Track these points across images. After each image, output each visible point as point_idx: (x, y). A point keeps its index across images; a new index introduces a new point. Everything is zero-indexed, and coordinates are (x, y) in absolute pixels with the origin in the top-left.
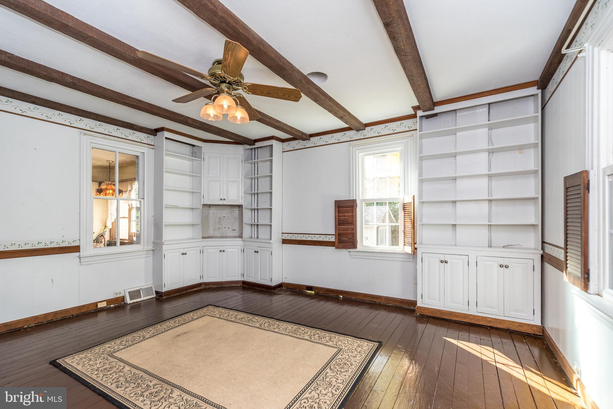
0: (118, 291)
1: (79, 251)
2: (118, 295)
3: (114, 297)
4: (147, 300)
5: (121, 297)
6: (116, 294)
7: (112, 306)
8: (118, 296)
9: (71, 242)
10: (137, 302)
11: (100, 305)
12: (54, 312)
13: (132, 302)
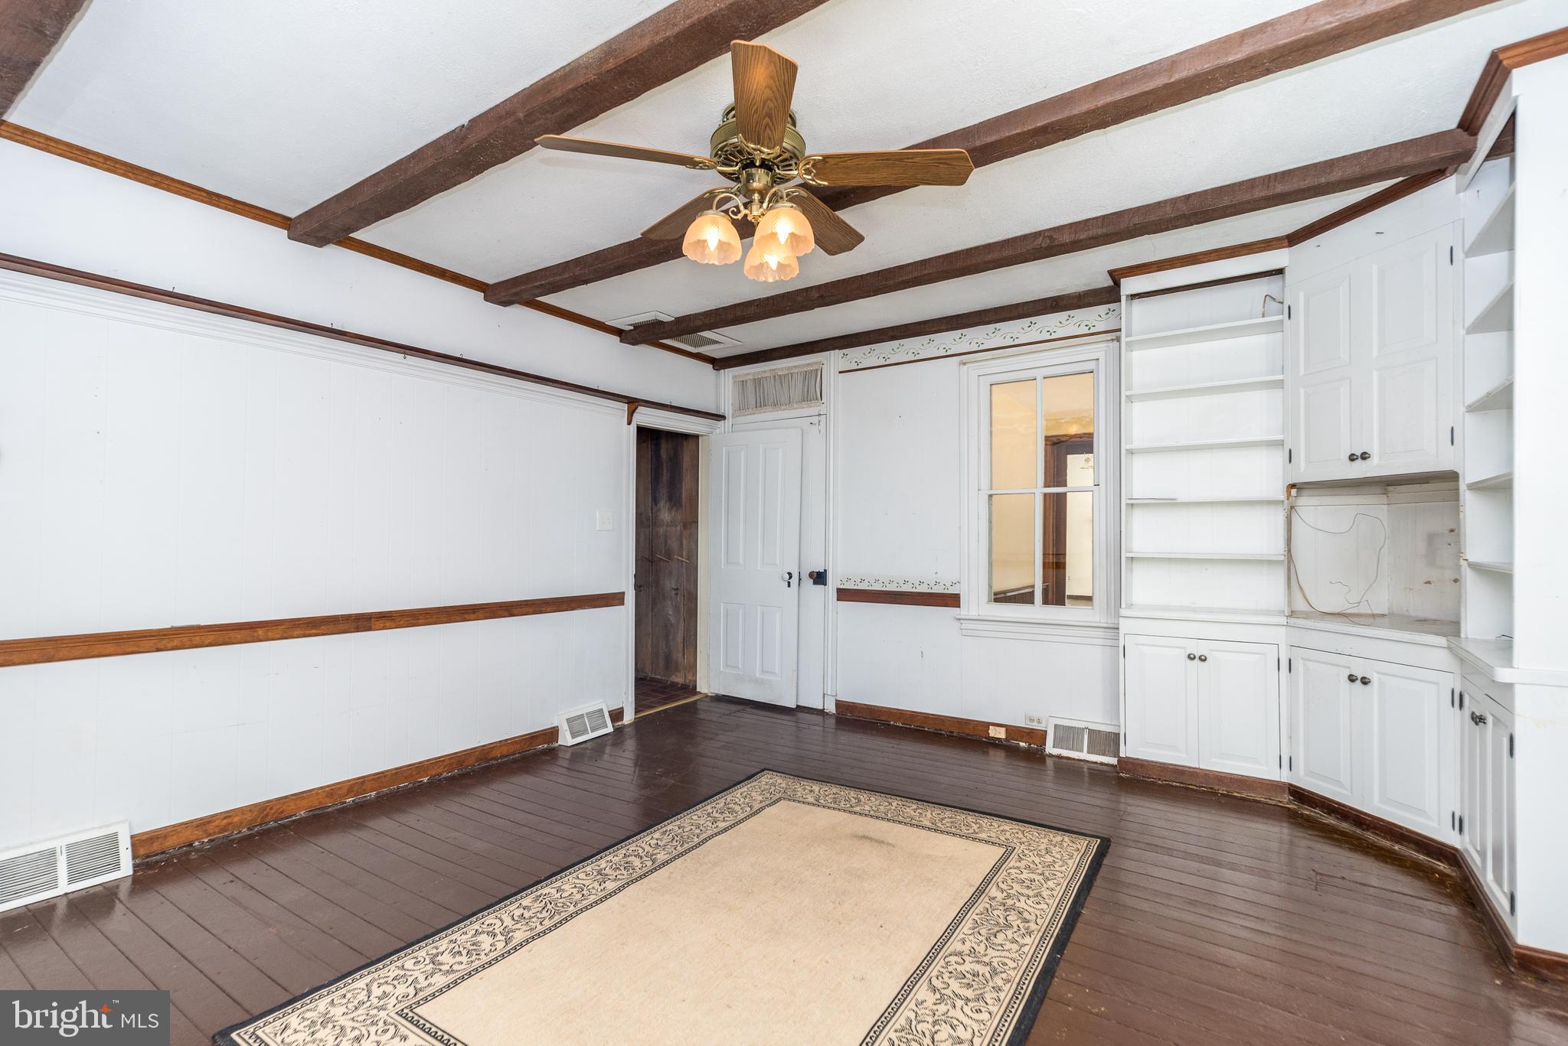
0: (1035, 715)
1: (958, 606)
2: (1035, 723)
3: (1027, 726)
4: (1096, 763)
5: (1042, 730)
6: (1032, 720)
7: (1022, 744)
8: (1035, 726)
9: (948, 584)
10: (1069, 758)
11: (993, 732)
12: (925, 714)
13: (1056, 751)
